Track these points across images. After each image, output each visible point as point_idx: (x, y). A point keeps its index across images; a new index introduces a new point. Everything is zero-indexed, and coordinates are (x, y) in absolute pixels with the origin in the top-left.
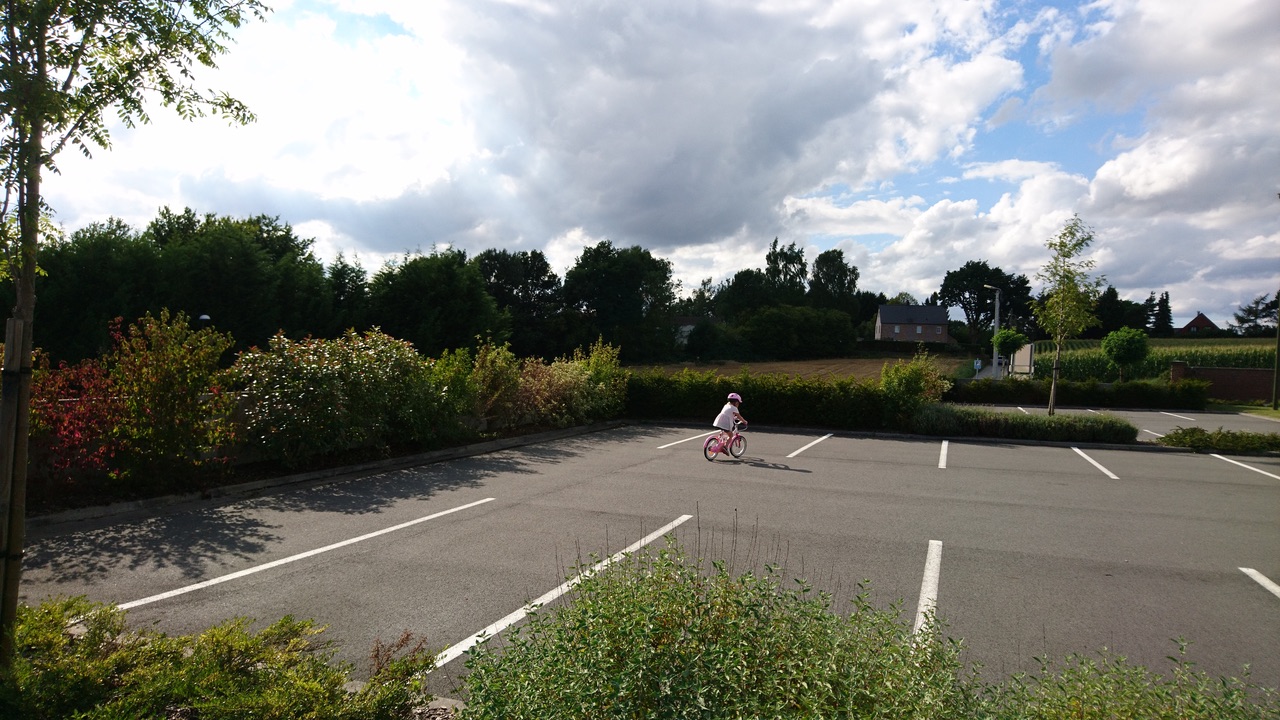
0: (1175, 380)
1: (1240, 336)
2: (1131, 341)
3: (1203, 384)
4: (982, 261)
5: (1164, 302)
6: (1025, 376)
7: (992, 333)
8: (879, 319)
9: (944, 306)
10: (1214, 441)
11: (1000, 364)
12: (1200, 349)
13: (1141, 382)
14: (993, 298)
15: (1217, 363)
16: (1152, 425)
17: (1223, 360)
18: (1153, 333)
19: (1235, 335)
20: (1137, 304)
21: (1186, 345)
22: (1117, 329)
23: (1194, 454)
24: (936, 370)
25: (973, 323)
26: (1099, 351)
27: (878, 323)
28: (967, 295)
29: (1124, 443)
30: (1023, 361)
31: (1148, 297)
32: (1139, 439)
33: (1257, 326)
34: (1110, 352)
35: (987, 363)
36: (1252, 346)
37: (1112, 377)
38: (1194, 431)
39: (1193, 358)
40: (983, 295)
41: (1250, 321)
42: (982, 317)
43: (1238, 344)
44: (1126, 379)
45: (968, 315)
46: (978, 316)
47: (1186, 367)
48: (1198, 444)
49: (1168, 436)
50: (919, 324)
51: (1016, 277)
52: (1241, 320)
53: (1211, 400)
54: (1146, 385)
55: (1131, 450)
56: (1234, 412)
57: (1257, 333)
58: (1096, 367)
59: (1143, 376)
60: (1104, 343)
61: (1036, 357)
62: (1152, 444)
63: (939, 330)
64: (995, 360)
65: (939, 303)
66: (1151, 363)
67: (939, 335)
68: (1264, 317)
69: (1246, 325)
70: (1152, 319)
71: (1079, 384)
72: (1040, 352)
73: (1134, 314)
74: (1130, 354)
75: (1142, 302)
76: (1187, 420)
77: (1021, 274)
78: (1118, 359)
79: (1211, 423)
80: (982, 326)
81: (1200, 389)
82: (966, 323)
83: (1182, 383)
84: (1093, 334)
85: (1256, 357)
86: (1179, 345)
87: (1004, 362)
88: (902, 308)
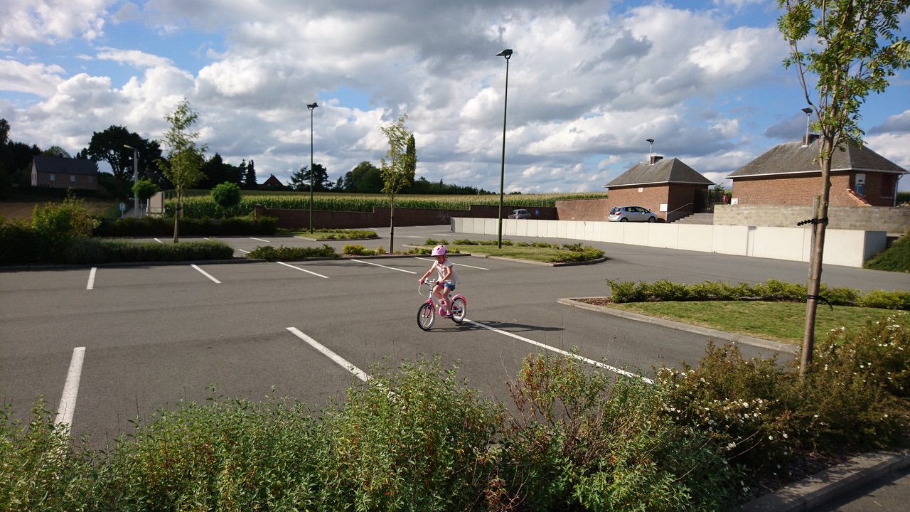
0: (257, 217)
1: (294, 191)
2: (229, 191)
3: (274, 219)
4: (123, 126)
5: (251, 166)
6: (158, 215)
7: (133, 182)
8: (34, 169)
9: (94, 160)
10: (278, 254)
11: (140, 207)
12: (272, 197)
13: (238, 218)
14: (132, 156)
15: (282, 207)
16: (242, 246)
17: (285, 204)
18: (243, 187)
19: (292, 190)
20: (235, 167)
21: (264, 195)
22: (222, 183)
23: (268, 263)
24: (86, 213)
25: (119, 175)
26: (209, 198)
27: (34, 171)
28: (112, 152)
29: (225, 259)
30: (156, 205)
31: (241, 163)
32: (235, 256)
33: (303, 185)
34: (216, 198)
35: (130, 205)
36: (300, 197)
37: (219, 216)
38: (267, 248)
39: (269, 203)
40: (125, 154)
41: (300, 181)
42: (125, 171)
43: (292, 195)
44: (227, 217)
45: (114, 168)
46: (122, 169)
47: (262, 209)
48: (269, 256)
49: (252, 253)
50: (73, 174)
51: (150, 141)
52: (295, 181)
53: (279, 229)
54: (240, 220)
55: (229, 263)
56: (291, 236)
57: (302, 189)
58: (208, 208)
59: (239, 214)
60: (212, 192)
61: (167, 201)
62: (243, 258)
63: (91, 179)
64: (136, 204)
65: (89, 157)
66: (243, 206)
67: (90, 183)
68: (306, 179)
69: (297, 184)
70: (244, 178)
71: (196, 220)
72: (171, 198)
73: (233, 174)
74: (230, 200)
75: (238, 166)
76: (264, 242)
77: (154, 139)
78: (222, 203)
79: (276, 243)
80: (126, 177)
81: (271, 222)
82: (114, 174)
83: (262, 218)
84: (204, 186)
85: (302, 203)
86: (260, 195)
87: (142, 206)
88: (55, 157)
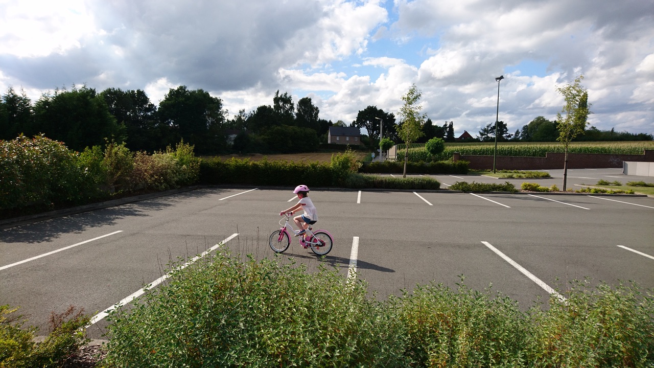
0: (455, 161)
1: (481, 142)
2: (437, 144)
3: (466, 163)
4: (374, 106)
5: (451, 126)
6: (393, 160)
7: (379, 140)
8: (329, 133)
9: (358, 127)
10: (471, 188)
11: (383, 155)
12: (465, 147)
13: (442, 162)
14: (379, 124)
15: (472, 153)
16: (446, 181)
17: (475, 152)
18: (447, 140)
19: (479, 141)
20: (440, 127)
21: (459, 145)
22: (432, 138)
23: (463, 194)
24: (355, 158)
25: (371, 135)
26: (424, 149)
27: (329, 135)
28: (368, 122)
29: (435, 189)
30: (392, 153)
31: (444, 124)
32: (441, 187)
33: (488, 137)
34: (428, 149)
35: (377, 154)
36: (486, 146)
37: (430, 160)
38: (463, 183)
39: (463, 151)
40: (375, 122)
41: (485, 135)
42: (375, 133)
43: (480, 145)
44: (435, 161)
45: (369, 132)
46: (373, 132)
47: (458, 155)
48: (465, 189)
49: (453, 186)
50: (348, 136)
51: (389, 114)
52: (482, 134)
53: (470, 170)
54: (443, 163)
55: (437, 192)
56: (479, 175)
57: (488, 140)
58: (423, 156)
59: (442, 159)
60: (426, 145)
61: (398, 151)
62: (446, 189)
63: (357, 139)
64: (381, 154)
65: (356, 126)
66: (445, 154)
67: (356, 141)
68: (490, 133)
69: (484, 137)
70: (446, 134)
71: (416, 163)
72: (400, 149)
73: (438, 131)
74: (437, 149)
75: (442, 126)
76: (460, 179)
77: (391, 113)
78: (432, 152)
79: (470, 180)
80: (375, 137)
81: (465, 164)
82: (368, 136)
83: (458, 162)
84: (422, 141)
85: (487, 150)
86: (457, 145)
87: (384, 154)
88: (339, 127)
